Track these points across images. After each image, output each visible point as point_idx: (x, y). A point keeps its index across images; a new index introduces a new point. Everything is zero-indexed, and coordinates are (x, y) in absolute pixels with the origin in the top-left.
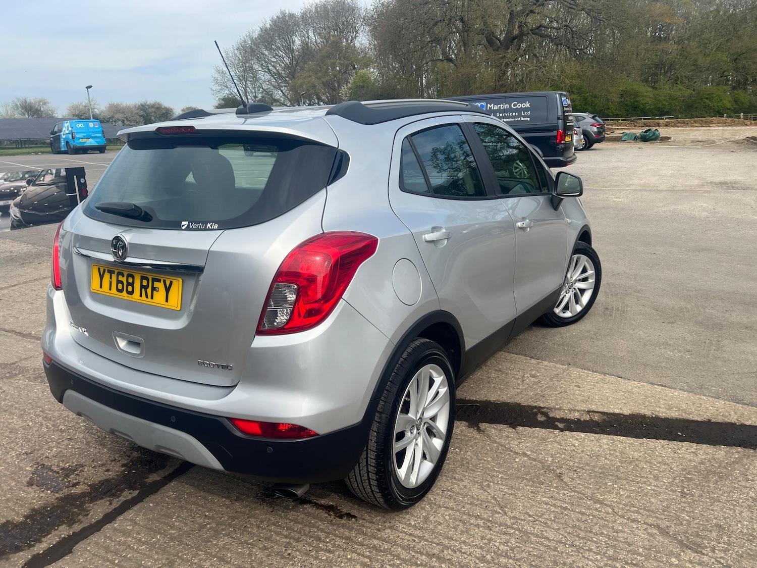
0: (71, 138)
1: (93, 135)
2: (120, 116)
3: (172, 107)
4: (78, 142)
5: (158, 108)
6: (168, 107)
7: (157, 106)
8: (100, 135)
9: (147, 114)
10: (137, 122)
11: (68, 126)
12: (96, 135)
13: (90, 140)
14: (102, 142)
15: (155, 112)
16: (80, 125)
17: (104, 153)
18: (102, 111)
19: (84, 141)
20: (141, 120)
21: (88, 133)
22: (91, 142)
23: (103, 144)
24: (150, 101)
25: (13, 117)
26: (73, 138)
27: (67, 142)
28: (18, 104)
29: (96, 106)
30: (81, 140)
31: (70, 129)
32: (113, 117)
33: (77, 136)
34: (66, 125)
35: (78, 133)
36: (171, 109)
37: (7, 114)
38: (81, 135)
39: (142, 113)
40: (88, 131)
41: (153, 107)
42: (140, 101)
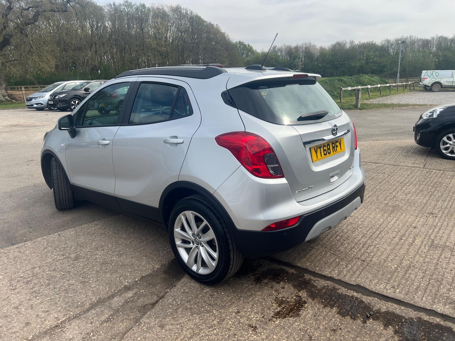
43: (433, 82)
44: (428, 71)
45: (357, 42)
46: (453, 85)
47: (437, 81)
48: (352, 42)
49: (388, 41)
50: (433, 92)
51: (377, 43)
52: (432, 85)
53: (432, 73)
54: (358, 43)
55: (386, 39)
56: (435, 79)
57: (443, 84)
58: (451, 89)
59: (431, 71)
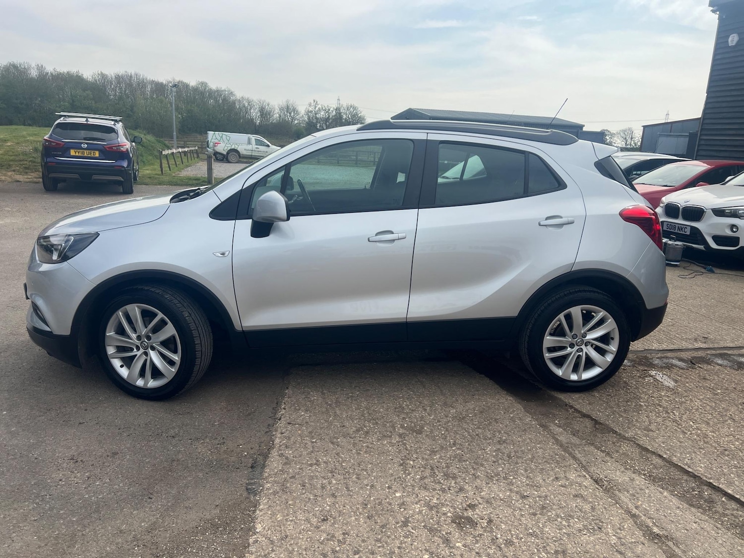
43: (228, 149)
44: (216, 133)
45: (49, 69)
46: (253, 154)
47: (233, 147)
48: (40, 68)
49: (103, 76)
50: (229, 162)
51: (85, 76)
52: (228, 153)
53: (221, 136)
54: (52, 70)
55: (99, 72)
56: (230, 145)
57: (241, 153)
58: (245, 160)
59: (220, 133)
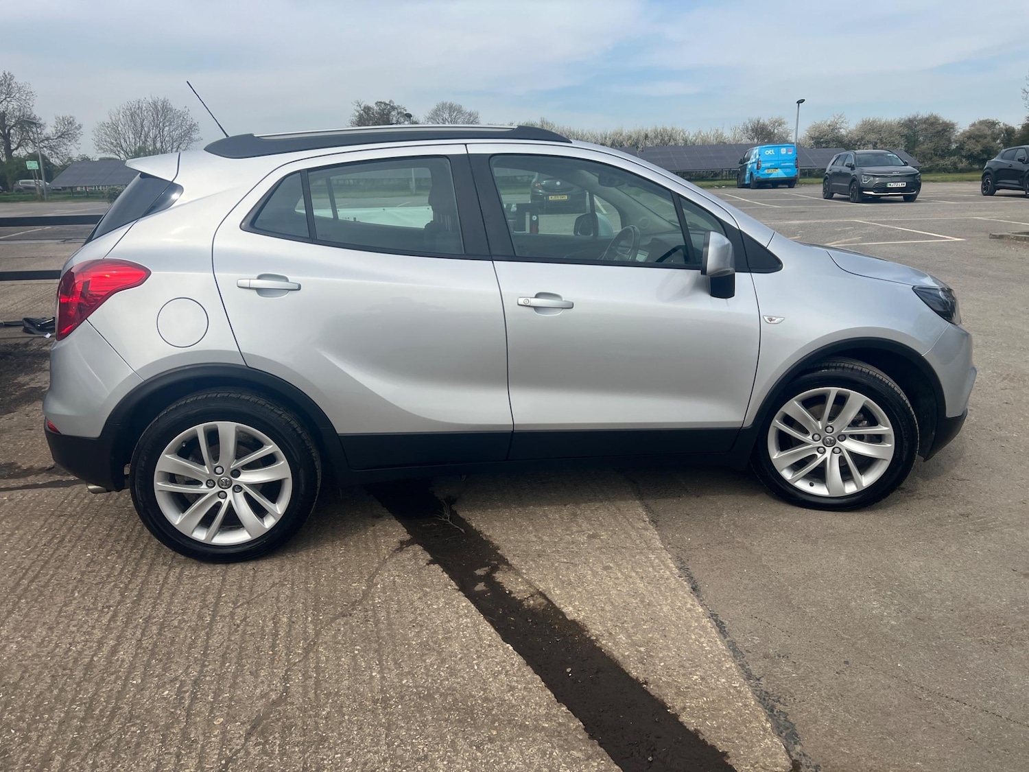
0: (755, 168)
1: (783, 164)
2: (872, 137)
3: (954, 120)
4: (763, 173)
5: (932, 124)
6: (948, 122)
7: (933, 120)
8: (792, 164)
9: (914, 133)
10: (894, 145)
11: (756, 154)
12: (787, 164)
13: (779, 170)
14: (793, 173)
15: (926, 129)
16: (770, 152)
17: (793, 187)
18: (850, 131)
19: (770, 172)
20: (902, 142)
21: (777, 162)
22: (779, 174)
23: (793, 176)
24: (924, 113)
25: (739, 143)
26: (758, 168)
27: (751, 174)
28: (749, 126)
29: (844, 125)
30: (766, 171)
31: (757, 157)
32: (862, 138)
33: (763, 165)
34: (755, 152)
35: (766, 162)
36: (953, 125)
37: (734, 139)
38: (768, 165)
39: (905, 131)
40: (777, 159)
41: (925, 122)
42: (909, 115)
